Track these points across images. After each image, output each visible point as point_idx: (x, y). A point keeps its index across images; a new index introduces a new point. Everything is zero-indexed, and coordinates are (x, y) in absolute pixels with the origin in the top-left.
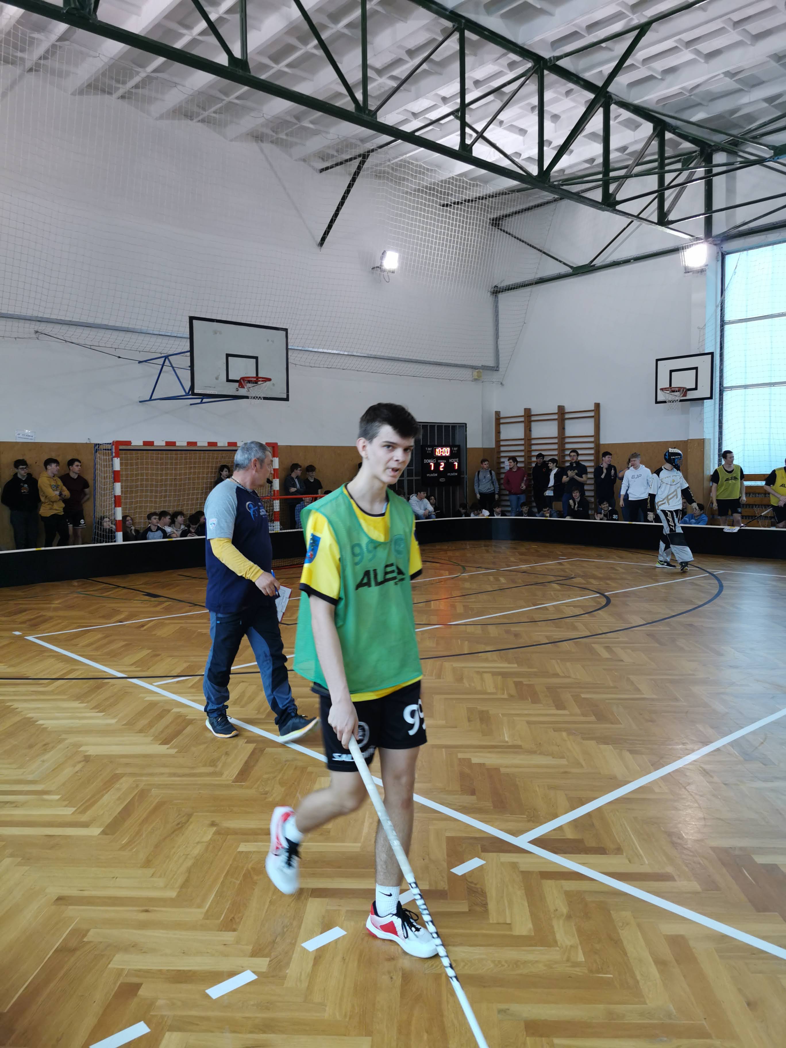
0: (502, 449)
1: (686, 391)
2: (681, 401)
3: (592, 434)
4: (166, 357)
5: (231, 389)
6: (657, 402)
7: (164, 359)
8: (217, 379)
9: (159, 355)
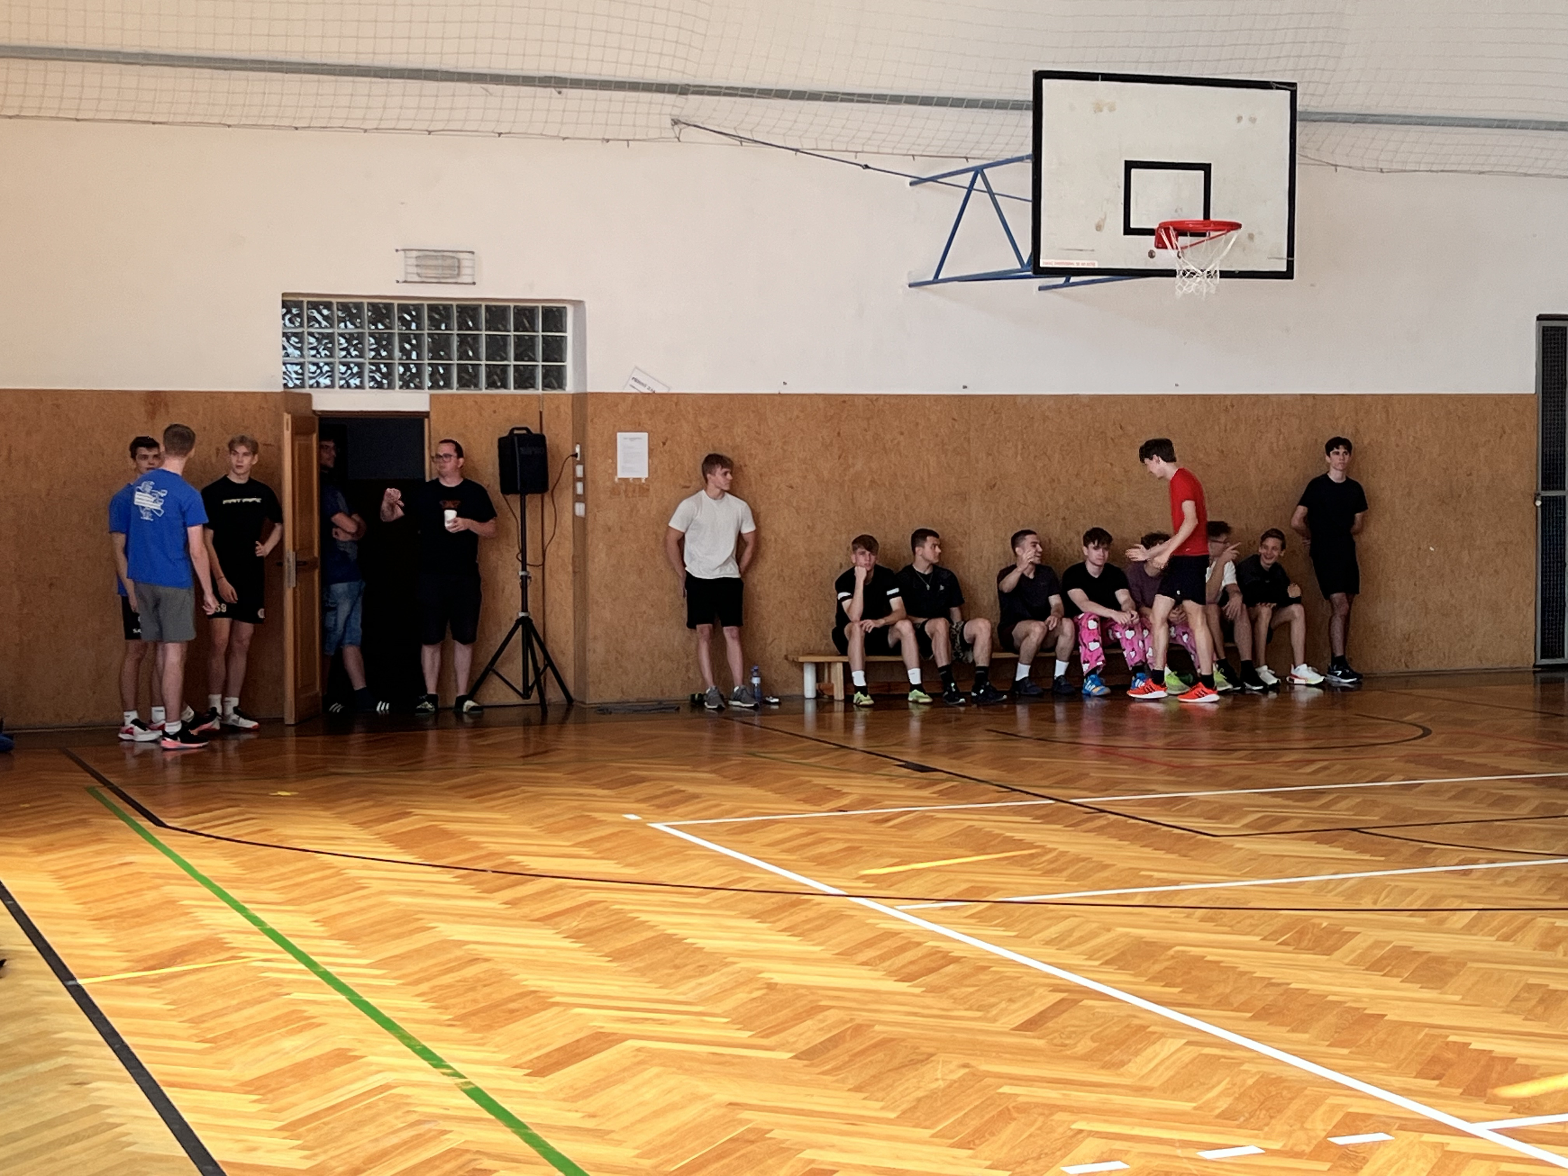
4: (978, 171)
5: (1136, 253)
7: (971, 174)
8: (1099, 228)
9: (963, 165)
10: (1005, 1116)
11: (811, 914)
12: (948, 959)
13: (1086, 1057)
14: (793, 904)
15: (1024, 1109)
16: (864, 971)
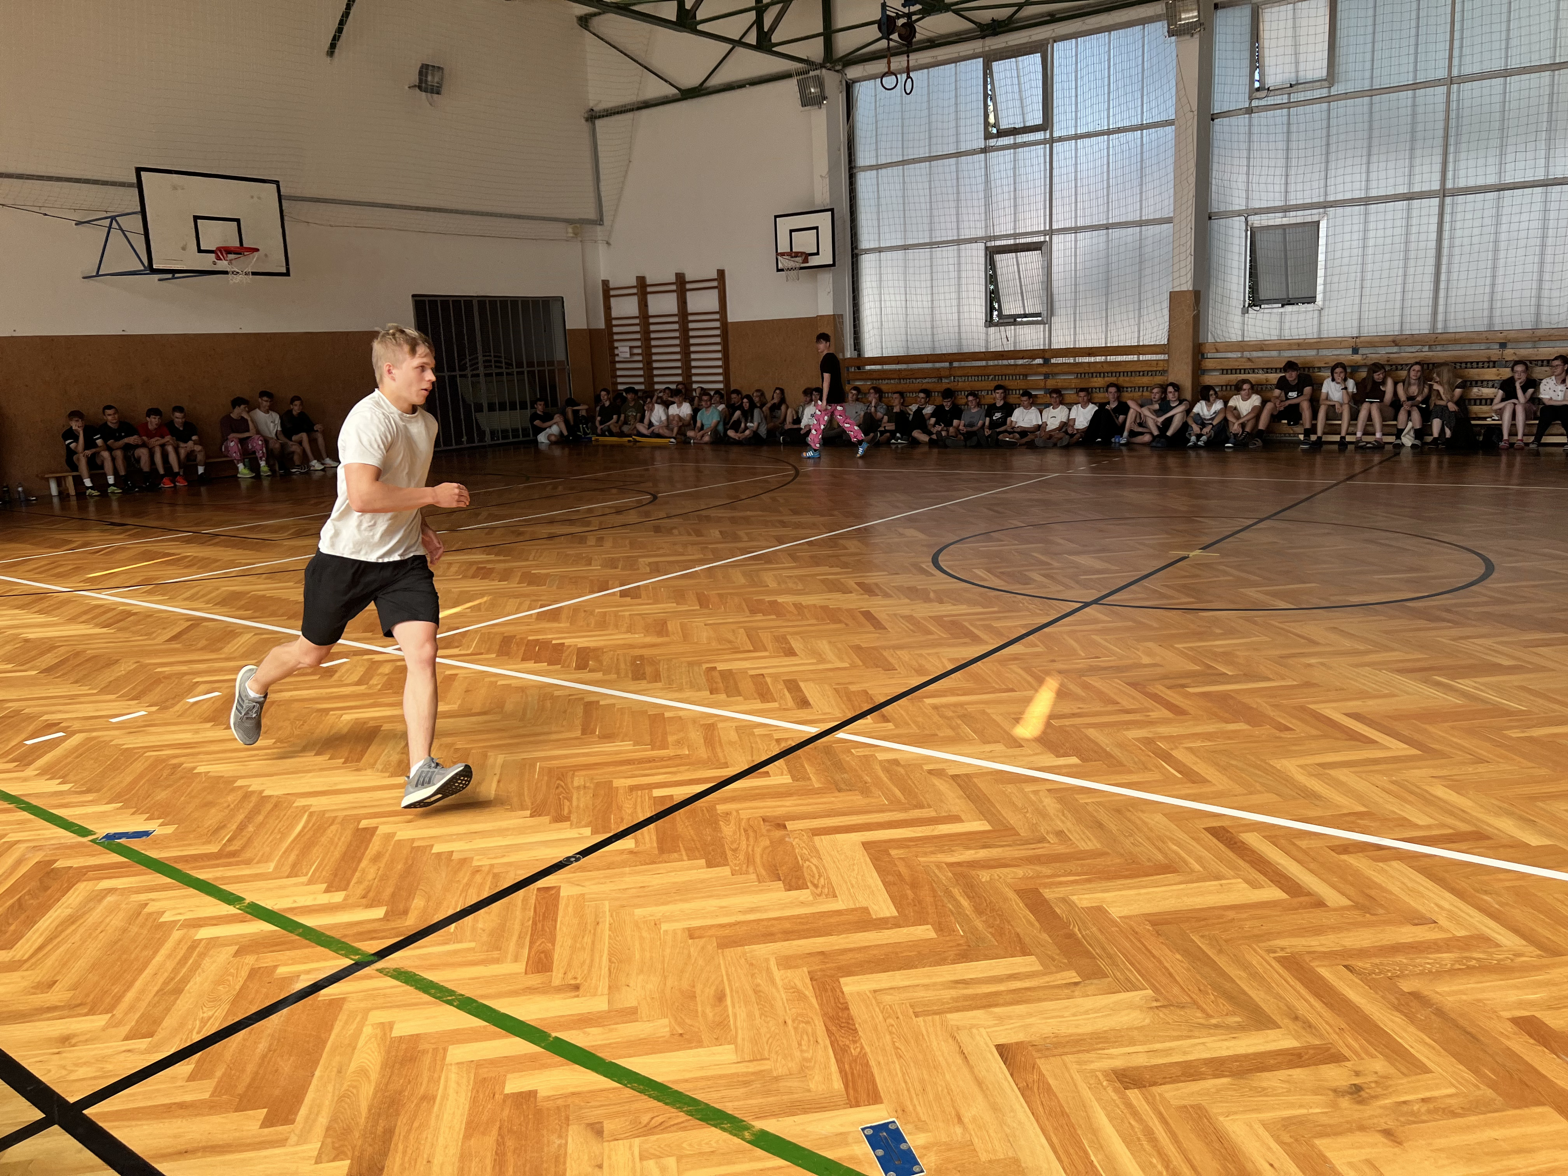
0: (615, 330)
1: (806, 256)
2: (802, 268)
3: (717, 309)
4: (113, 218)
5: (206, 262)
6: (778, 270)
7: (109, 220)
8: (184, 249)
9: (105, 215)
10: (158, 682)
11: (52, 602)
12: (130, 614)
13: (202, 649)
14: (42, 599)
15: (168, 677)
16: (82, 626)
